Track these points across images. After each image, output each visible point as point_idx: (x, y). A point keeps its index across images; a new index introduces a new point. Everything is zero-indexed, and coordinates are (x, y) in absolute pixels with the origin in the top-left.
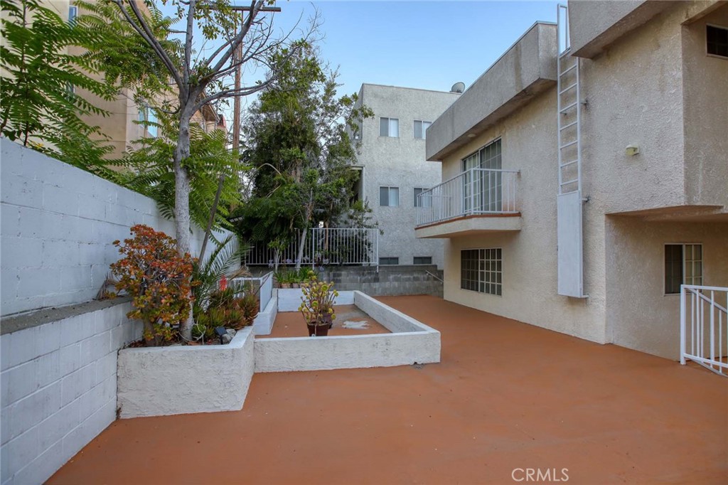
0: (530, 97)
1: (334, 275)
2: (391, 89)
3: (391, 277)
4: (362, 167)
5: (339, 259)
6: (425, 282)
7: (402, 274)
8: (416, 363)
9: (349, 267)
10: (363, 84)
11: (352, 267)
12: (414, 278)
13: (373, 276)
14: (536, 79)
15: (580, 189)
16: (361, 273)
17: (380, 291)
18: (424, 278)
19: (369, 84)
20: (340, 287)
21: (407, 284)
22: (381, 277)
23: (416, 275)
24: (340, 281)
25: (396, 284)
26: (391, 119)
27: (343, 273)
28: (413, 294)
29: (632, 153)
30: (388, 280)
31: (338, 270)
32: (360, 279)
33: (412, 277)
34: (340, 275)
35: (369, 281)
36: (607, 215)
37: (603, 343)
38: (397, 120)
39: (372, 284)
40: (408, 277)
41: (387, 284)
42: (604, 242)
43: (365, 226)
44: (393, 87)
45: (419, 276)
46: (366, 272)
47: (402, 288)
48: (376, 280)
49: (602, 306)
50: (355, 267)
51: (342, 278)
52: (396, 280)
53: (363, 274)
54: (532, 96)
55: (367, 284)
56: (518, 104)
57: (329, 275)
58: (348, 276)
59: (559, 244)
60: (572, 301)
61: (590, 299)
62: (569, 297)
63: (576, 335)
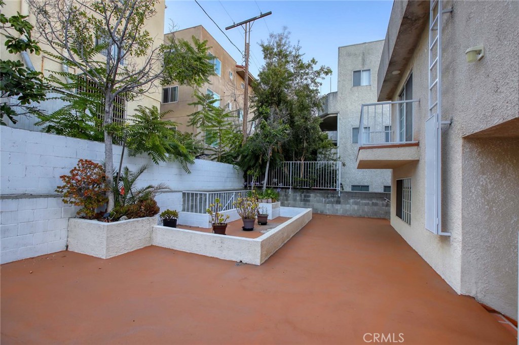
0: (420, 22)
1: (305, 196)
2: (364, 46)
3: (352, 201)
4: (337, 114)
5: (309, 185)
6: (384, 208)
7: (361, 200)
8: (241, 261)
9: (316, 191)
10: (339, 48)
11: (318, 191)
12: (373, 203)
13: (335, 199)
15: (438, 112)
16: (326, 195)
17: (341, 211)
18: (383, 204)
19: (343, 47)
20: (309, 205)
21: (366, 208)
22: (342, 200)
23: (374, 201)
24: (309, 201)
25: (356, 207)
26: (363, 71)
27: (311, 195)
28: (371, 217)
29: (475, 57)
30: (348, 203)
31: (308, 192)
32: (325, 200)
33: (370, 202)
34: (309, 196)
35: (332, 203)
36: (463, 138)
38: (369, 70)
39: (334, 205)
40: (367, 202)
41: (348, 207)
43: (332, 160)
44: (365, 43)
45: (378, 202)
46: (330, 195)
47: (361, 211)
48: (338, 202)
50: (321, 191)
51: (311, 199)
52: (356, 203)
53: (327, 197)
54: (421, 20)
55: (330, 205)
56: (413, 32)
57: (301, 196)
58: (315, 198)
60: (442, 238)
61: (451, 239)
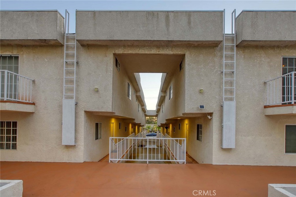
0: (45, 44)
14: (55, 39)
15: (74, 98)
29: (96, 90)
36: (85, 111)
37: (82, 162)
42: (83, 122)
49: (82, 147)
54: (47, 44)
56: (38, 44)
59: (63, 122)
60: (68, 147)
61: (76, 145)
62: (66, 145)
63: (70, 162)
